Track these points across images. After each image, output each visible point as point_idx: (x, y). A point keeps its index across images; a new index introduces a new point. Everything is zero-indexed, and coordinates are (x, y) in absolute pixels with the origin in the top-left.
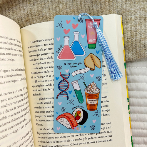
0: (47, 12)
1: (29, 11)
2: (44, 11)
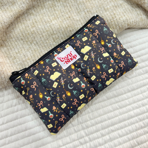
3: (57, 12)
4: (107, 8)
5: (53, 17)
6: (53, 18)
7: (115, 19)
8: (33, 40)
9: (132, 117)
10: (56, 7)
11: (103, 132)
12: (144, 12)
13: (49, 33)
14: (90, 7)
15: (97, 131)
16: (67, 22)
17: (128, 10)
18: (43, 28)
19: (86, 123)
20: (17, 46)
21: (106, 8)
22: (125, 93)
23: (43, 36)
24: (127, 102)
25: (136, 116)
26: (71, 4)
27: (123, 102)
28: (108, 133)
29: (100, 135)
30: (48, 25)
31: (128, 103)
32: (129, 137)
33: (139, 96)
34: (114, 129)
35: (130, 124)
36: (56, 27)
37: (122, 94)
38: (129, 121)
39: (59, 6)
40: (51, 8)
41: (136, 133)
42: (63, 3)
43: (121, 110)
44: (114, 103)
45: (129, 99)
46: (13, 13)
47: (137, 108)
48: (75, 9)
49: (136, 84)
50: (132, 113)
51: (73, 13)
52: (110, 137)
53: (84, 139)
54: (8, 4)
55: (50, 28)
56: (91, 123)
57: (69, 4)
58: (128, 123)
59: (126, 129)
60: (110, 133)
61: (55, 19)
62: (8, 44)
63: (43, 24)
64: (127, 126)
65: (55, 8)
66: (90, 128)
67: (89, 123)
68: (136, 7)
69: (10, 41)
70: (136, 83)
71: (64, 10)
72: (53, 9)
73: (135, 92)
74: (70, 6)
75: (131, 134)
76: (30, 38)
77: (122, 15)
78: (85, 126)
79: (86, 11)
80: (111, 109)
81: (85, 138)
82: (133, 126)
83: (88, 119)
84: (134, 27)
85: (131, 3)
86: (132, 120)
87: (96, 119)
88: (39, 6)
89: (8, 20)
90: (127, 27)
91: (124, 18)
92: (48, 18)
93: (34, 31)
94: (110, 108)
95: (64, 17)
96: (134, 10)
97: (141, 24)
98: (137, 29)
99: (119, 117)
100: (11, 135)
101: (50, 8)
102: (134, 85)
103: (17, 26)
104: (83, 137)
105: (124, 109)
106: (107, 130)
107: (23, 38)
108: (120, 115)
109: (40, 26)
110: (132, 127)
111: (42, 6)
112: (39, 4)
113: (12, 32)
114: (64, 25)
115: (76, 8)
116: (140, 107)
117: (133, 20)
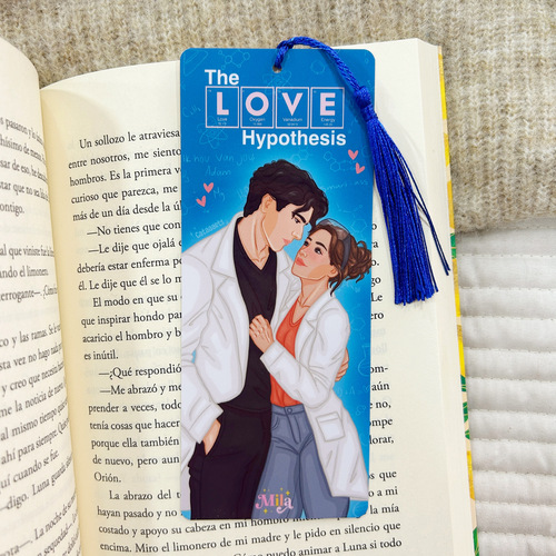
0: (149, 26)
1: (74, 21)
2: (137, 21)
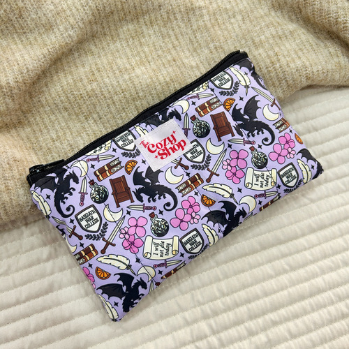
3: (146, 49)
4: (260, 41)
5: (138, 58)
6: (136, 61)
7: (278, 65)
8: (91, 111)
9: (320, 291)
10: (144, 37)
11: (252, 324)
12: (344, 50)
13: (127, 96)
14: (222, 39)
15: (237, 323)
16: (168, 72)
17: (308, 46)
18: (115, 83)
19: (211, 304)
20: (54, 123)
21: (257, 40)
22: (303, 235)
23: (114, 103)
24: (307, 255)
25: (330, 289)
26: (177, 31)
27: (298, 255)
28: (264, 329)
29: (245, 333)
30: (126, 77)
31: (310, 258)
32: (314, 339)
33: (335, 241)
34: (278, 319)
35: (315, 307)
36: (143, 82)
37: (296, 237)
38: (312, 300)
39: (150, 36)
40: (133, 39)
41: (331, 330)
42: (160, 29)
43: (293, 275)
44: (278, 258)
45: (312, 250)
46: (48, 49)
47: (331, 269)
48: (188, 42)
49: (328, 214)
50: (319, 281)
51: (184, 52)
52: (267, 336)
53: (208, 342)
54: (36, 29)
55: (131, 85)
56: (223, 304)
57: (173, 30)
58: (311, 305)
59: (305, 318)
60: (269, 328)
61: (142, 63)
62: (35, 119)
63: (115, 74)
64: (309, 313)
65: (143, 40)
66: (220, 317)
67: (219, 303)
68: (326, 38)
69: (39, 112)
70: (328, 211)
71: (163, 45)
72: (137, 43)
73: (327, 232)
74: (175, 35)
75: (319, 331)
76: (85, 106)
77: (294, 56)
78: (209, 311)
79: (211, 45)
80: (271, 272)
81: (209, 338)
82: (324, 313)
83: (218, 294)
84: (321, 84)
85: (314, 29)
86: (319, 298)
87: (235, 295)
88: (105, 34)
89: (36, 66)
90: (305, 83)
91: (299, 63)
92: (125, 60)
93: (93, 90)
94: (267, 269)
95: (161, 60)
96: (322, 45)
97: (337, 76)
98: (328, 89)
99: (290, 290)
100: (36, 330)
101: (131, 39)
102: (324, 217)
103: (55, 78)
104: (206, 337)
105: (302, 272)
106: (260, 321)
107: (69, 105)
108: (290, 287)
109: (107, 80)
110: (320, 315)
111: (112, 36)
112: (107, 30)
113: (43, 92)
114: (161, 78)
115: (190, 39)
116: (338, 267)
117: (320, 67)
